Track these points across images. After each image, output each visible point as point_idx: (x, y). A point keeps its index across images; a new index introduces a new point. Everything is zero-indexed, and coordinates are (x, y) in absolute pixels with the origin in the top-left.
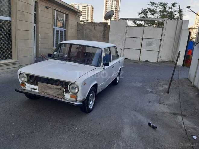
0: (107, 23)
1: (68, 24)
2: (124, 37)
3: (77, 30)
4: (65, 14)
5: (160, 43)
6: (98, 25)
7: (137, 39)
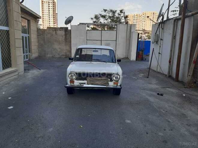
0: (67, 28)
1: (30, 29)
2: (86, 40)
3: (38, 36)
4: (27, 20)
5: (116, 44)
6: (59, 30)
7: (97, 41)
